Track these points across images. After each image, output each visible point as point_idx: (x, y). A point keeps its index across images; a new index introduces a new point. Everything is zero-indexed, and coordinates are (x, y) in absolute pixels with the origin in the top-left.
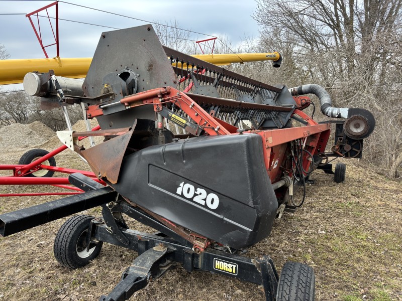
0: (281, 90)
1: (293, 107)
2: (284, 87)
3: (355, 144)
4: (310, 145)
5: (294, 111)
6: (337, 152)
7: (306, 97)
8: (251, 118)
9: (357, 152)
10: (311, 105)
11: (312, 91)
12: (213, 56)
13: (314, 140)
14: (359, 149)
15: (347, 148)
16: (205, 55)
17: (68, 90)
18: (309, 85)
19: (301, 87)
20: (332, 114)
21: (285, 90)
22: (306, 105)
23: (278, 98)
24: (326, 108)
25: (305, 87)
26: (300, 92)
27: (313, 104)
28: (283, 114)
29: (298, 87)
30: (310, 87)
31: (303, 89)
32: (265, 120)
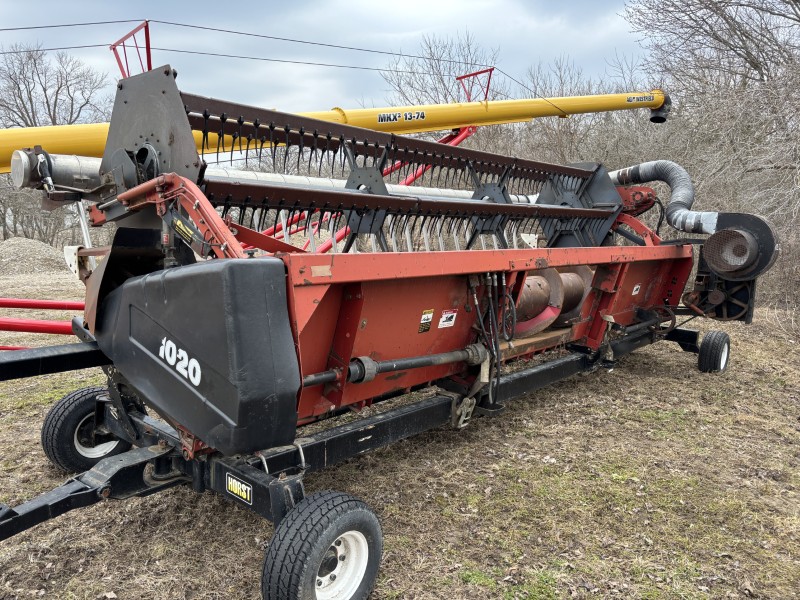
0: (594, 173)
1: (615, 209)
2: (600, 166)
3: (739, 290)
4: (602, 288)
5: (618, 218)
6: (693, 306)
7: (644, 189)
8: (498, 230)
9: (743, 308)
10: (657, 205)
11: (661, 175)
12: (487, 106)
13: (610, 277)
14: (746, 302)
15: (717, 297)
16: (471, 104)
17: (85, 178)
18: (653, 163)
19: (637, 169)
20: (683, 223)
21: (601, 172)
22: (646, 204)
23: (587, 188)
24: (674, 211)
25: (645, 166)
26: (636, 178)
27: (659, 203)
28: (595, 223)
29: (632, 167)
30: (655, 168)
31: (641, 172)
32: (561, 235)
